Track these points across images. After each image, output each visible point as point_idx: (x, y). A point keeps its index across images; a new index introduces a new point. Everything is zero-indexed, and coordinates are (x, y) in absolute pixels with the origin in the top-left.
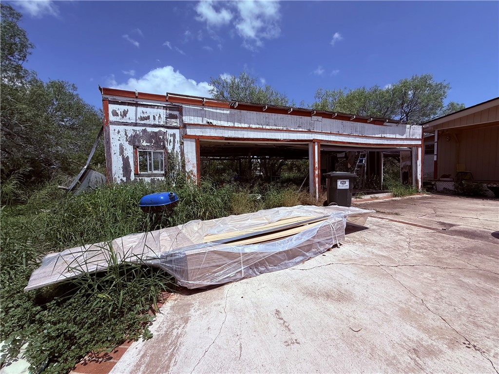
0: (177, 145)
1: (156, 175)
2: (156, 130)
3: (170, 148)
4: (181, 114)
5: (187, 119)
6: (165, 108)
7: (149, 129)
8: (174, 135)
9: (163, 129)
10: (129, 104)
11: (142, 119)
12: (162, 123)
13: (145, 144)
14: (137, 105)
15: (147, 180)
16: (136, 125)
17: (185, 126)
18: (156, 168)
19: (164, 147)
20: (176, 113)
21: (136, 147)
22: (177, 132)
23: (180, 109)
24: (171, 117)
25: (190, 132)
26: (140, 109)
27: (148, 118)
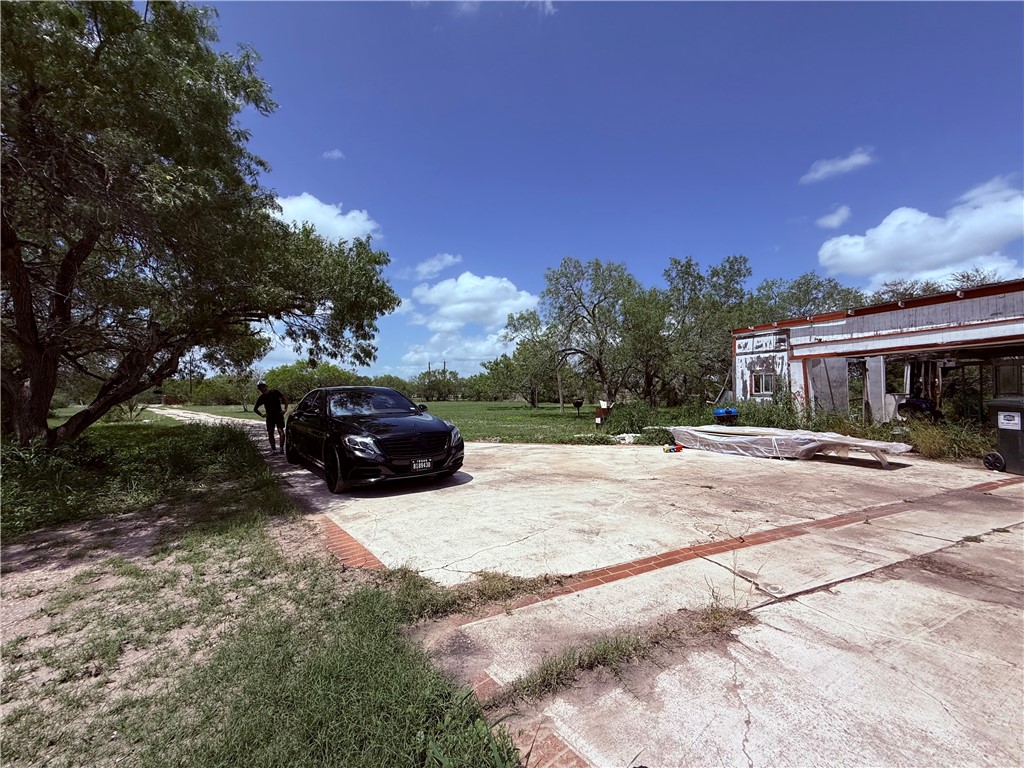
0: (785, 367)
1: (765, 396)
2: (767, 355)
3: (778, 370)
4: (789, 337)
5: (793, 341)
6: (775, 334)
7: (762, 356)
8: (782, 358)
9: (772, 354)
10: (749, 337)
11: (757, 347)
12: (772, 348)
13: (758, 368)
14: (753, 337)
15: (758, 400)
16: (752, 353)
17: (792, 348)
18: (767, 389)
19: (774, 370)
20: (784, 336)
21: (752, 372)
22: (785, 354)
23: (787, 332)
24: (781, 341)
25: (797, 353)
26: (756, 339)
27: (762, 346)
